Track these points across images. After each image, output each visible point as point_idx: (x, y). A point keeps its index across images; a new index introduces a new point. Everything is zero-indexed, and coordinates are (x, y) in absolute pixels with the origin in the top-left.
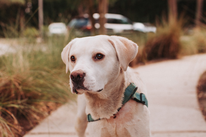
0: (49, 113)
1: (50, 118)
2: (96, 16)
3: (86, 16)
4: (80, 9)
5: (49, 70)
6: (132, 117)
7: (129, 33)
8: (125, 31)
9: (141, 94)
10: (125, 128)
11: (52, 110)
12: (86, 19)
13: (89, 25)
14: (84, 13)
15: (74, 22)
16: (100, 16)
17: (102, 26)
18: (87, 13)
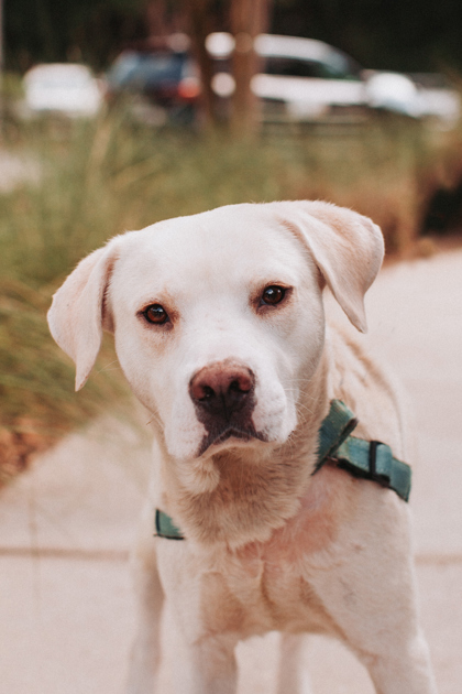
0: (23, 462)
1: (25, 482)
2: (220, 44)
3: (179, 41)
4: (155, 13)
5: (25, 287)
6: (330, 534)
7: (351, 118)
8: (335, 109)
9: (374, 445)
10: (302, 580)
11: (33, 449)
12: (180, 58)
13: (190, 82)
14: (173, 31)
15: (127, 66)
16: (238, 43)
17: (243, 85)
18: (184, 31)
